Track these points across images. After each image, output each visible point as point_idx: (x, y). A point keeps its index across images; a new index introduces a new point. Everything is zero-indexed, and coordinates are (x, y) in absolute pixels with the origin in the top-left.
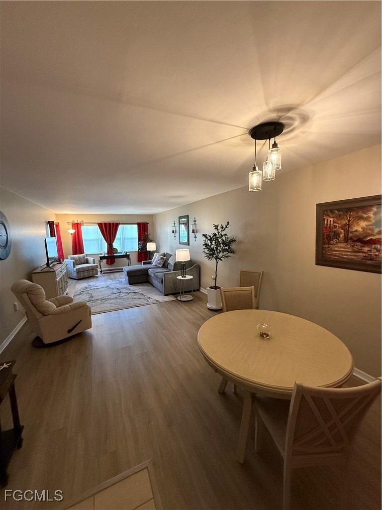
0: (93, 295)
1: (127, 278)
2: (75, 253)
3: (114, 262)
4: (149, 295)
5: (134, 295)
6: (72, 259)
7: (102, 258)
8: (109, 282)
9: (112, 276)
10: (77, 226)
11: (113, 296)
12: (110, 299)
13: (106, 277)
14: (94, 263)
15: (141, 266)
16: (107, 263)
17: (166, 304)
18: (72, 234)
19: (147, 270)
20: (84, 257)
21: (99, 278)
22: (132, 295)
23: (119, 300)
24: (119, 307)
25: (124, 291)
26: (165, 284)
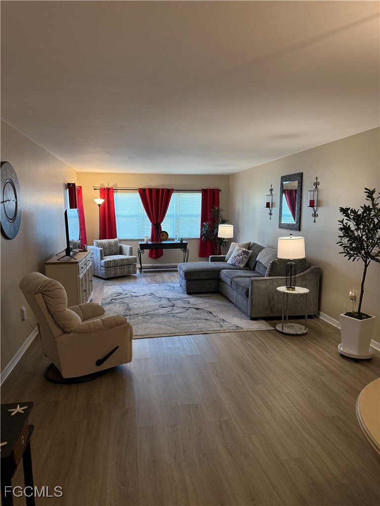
0: (131, 305)
1: (184, 282)
2: (103, 236)
3: (162, 255)
4: (221, 316)
5: (197, 313)
6: (99, 245)
7: (143, 247)
8: (154, 288)
9: (158, 277)
10: (107, 193)
11: (162, 311)
12: (158, 315)
13: (149, 279)
14: (131, 254)
15: (207, 264)
16: (150, 256)
17: (256, 336)
18: (99, 205)
19: (218, 271)
20: (116, 243)
21: (138, 280)
22: (193, 313)
23: (173, 319)
24: (173, 330)
25: (179, 303)
26: (252, 300)
